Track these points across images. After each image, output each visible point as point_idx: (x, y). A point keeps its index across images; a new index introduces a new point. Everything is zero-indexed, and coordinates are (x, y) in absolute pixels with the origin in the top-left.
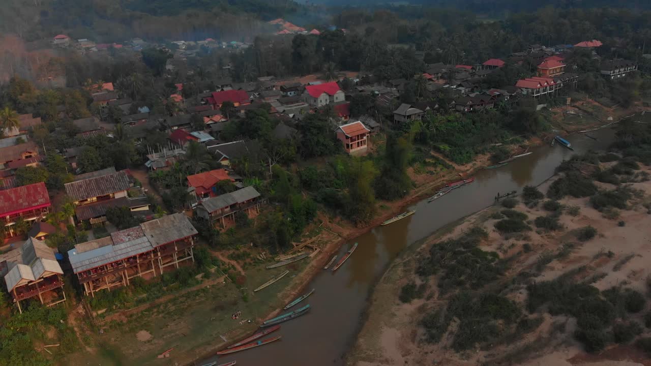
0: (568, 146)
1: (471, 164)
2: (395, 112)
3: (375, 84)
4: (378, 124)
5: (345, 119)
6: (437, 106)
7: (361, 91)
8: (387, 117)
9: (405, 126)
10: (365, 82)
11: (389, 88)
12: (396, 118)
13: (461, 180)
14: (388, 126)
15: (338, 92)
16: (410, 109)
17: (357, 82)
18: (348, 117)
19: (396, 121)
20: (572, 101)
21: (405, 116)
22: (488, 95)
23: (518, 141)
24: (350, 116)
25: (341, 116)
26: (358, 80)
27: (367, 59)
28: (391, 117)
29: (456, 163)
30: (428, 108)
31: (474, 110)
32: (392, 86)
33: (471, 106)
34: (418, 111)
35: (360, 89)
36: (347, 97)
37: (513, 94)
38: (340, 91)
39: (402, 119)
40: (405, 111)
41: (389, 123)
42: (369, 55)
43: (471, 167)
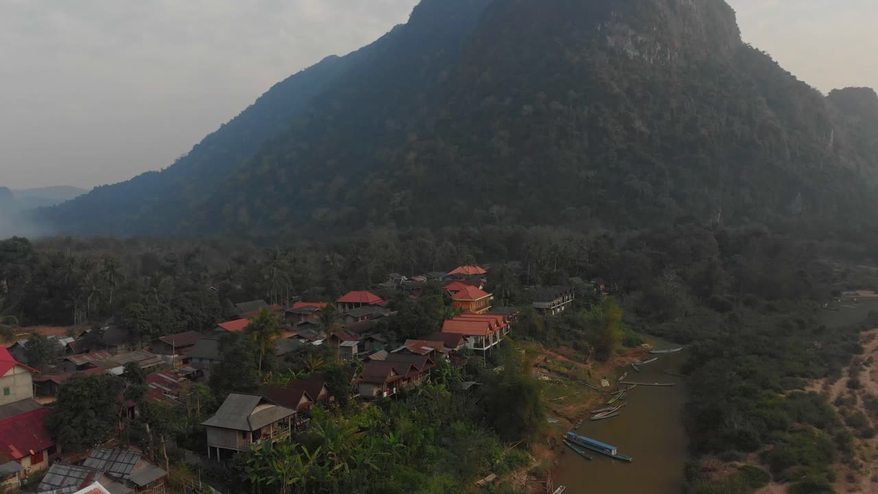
0: (614, 453)
2: (209, 422)
3: (121, 348)
4: (160, 473)
5: (34, 462)
6: (323, 392)
7: (83, 367)
8: (180, 440)
9: (252, 465)
10: (89, 344)
11: (159, 356)
12: (214, 440)
14: (194, 469)
15: (10, 372)
16: (258, 409)
17: (68, 345)
18: (45, 454)
19: (213, 449)
21: (244, 434)
22: (413, 353)
24: (51, 451)
25: (17, 454)
26: (71, 340)
27: (89, 298)
28: (196, 440)
30: (304, 400)
31: (401, 392)
32: (168, 349)
34: (283, 412)
35: (79, 362)
36: (41, 388)
37: (456, 349)
38: (18, 370)
39: (238, 444)
40: (244, 418)
41: (192, 458)
42: (94, 288)
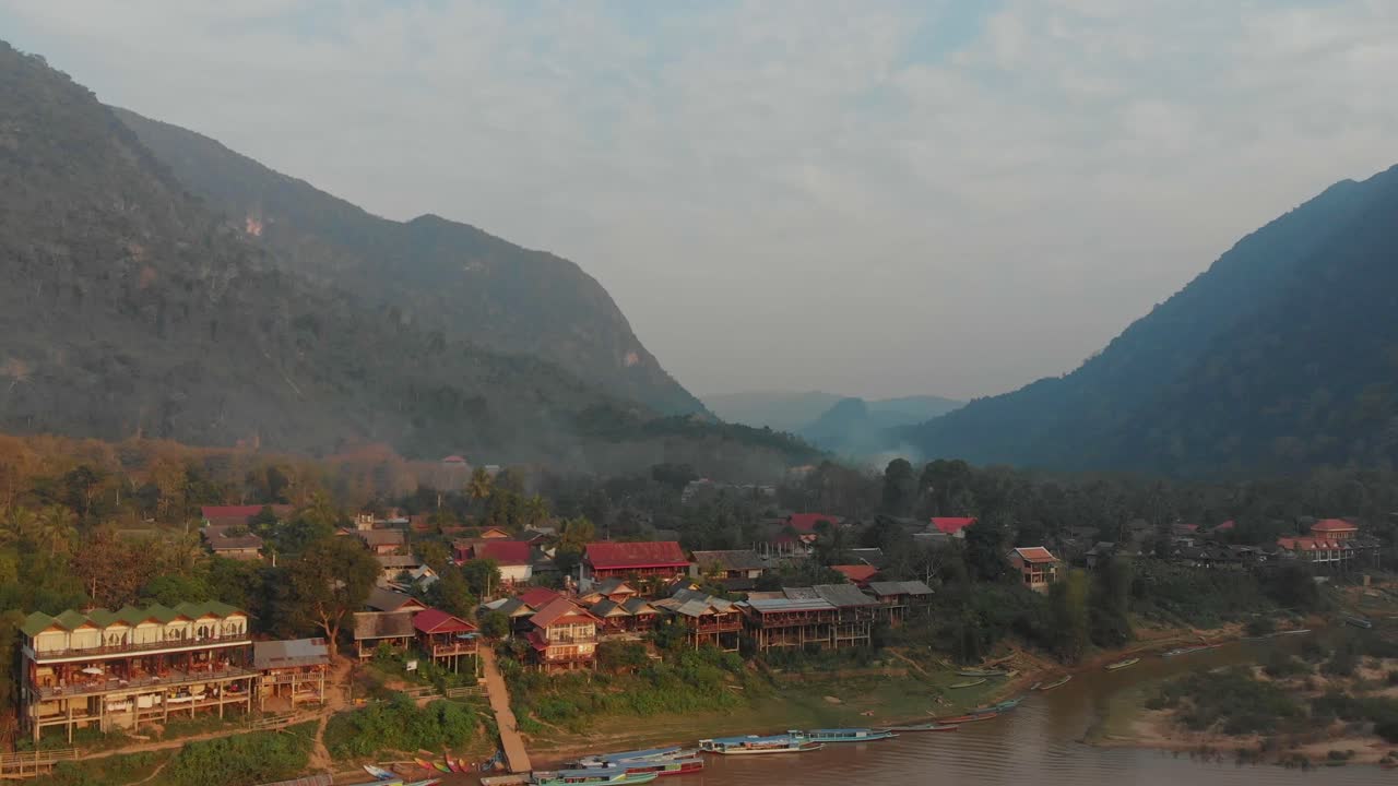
1: (1216, 631)
6: (1153, 552)
13: (1204, 644)
20: (1372, 581)
23: (1287, 616)
29: (1194, 626)
31: (1212, 568)
33: (1207, 561)
34: (1126, 553)
43: (1216, 634)
